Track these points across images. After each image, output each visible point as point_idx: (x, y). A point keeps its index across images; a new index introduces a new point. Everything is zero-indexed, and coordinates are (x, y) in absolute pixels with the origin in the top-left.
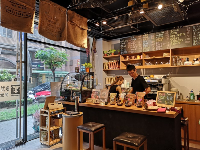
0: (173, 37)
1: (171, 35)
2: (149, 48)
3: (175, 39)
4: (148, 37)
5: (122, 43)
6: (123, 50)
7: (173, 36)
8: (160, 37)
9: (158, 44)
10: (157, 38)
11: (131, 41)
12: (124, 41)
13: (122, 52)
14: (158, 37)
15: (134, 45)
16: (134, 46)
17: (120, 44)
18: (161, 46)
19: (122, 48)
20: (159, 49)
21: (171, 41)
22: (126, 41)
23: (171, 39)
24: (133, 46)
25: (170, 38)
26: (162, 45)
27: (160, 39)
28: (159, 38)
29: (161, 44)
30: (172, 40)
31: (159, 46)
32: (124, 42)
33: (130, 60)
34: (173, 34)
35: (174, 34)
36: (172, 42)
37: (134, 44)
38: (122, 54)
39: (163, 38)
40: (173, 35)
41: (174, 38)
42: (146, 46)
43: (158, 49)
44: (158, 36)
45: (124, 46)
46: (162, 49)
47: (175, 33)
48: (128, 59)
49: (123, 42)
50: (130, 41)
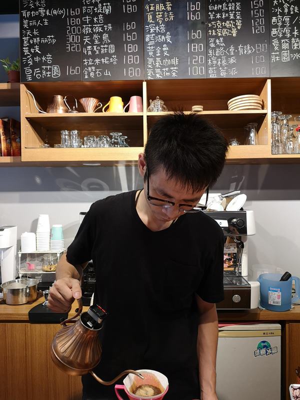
0: (283, 26)
1: (276, 15)
2: (175, 61)
3: (289, 35)
4: (169, 9)
5: (30, 18)
6: (40, 56)
7: (284, 22)
8: (228, 19)
9: (219, 47)
10: (215, 20)
11: (82, 15)
12: (42, 11)
13: (33, 68)
14: (218, 16)
15: (101, 40)
16: (97, 42)
17: (22, 41)
18: (232, 61)
19: (31, 46)
20: (223, 75)
21: (275, 42)
22: (55, 12)
23: (274, 32)
24: (92, 41)
25: (269, 26)
26: (237, 54)
27: (227, 24)
28: (222, 20)
29: (232, 49)
30: (280, 39)
31: (220, 57)
32: (46, 17)
33: (75, 114)
34: (283, 9)
35: (286, 10)
36: (276, 48)
37: (101, 34)
38: (34, 78)
39: (239, 24)
40: (283, 14)
41: (287, 31)
42: (162, 52)
43: (219, 72)
44: (220, 11)
45: (42, 35)
46: (234, 74)
47: (289, 8)
48: (60, 112)
49: (38, 18)
50: (76, 17)
